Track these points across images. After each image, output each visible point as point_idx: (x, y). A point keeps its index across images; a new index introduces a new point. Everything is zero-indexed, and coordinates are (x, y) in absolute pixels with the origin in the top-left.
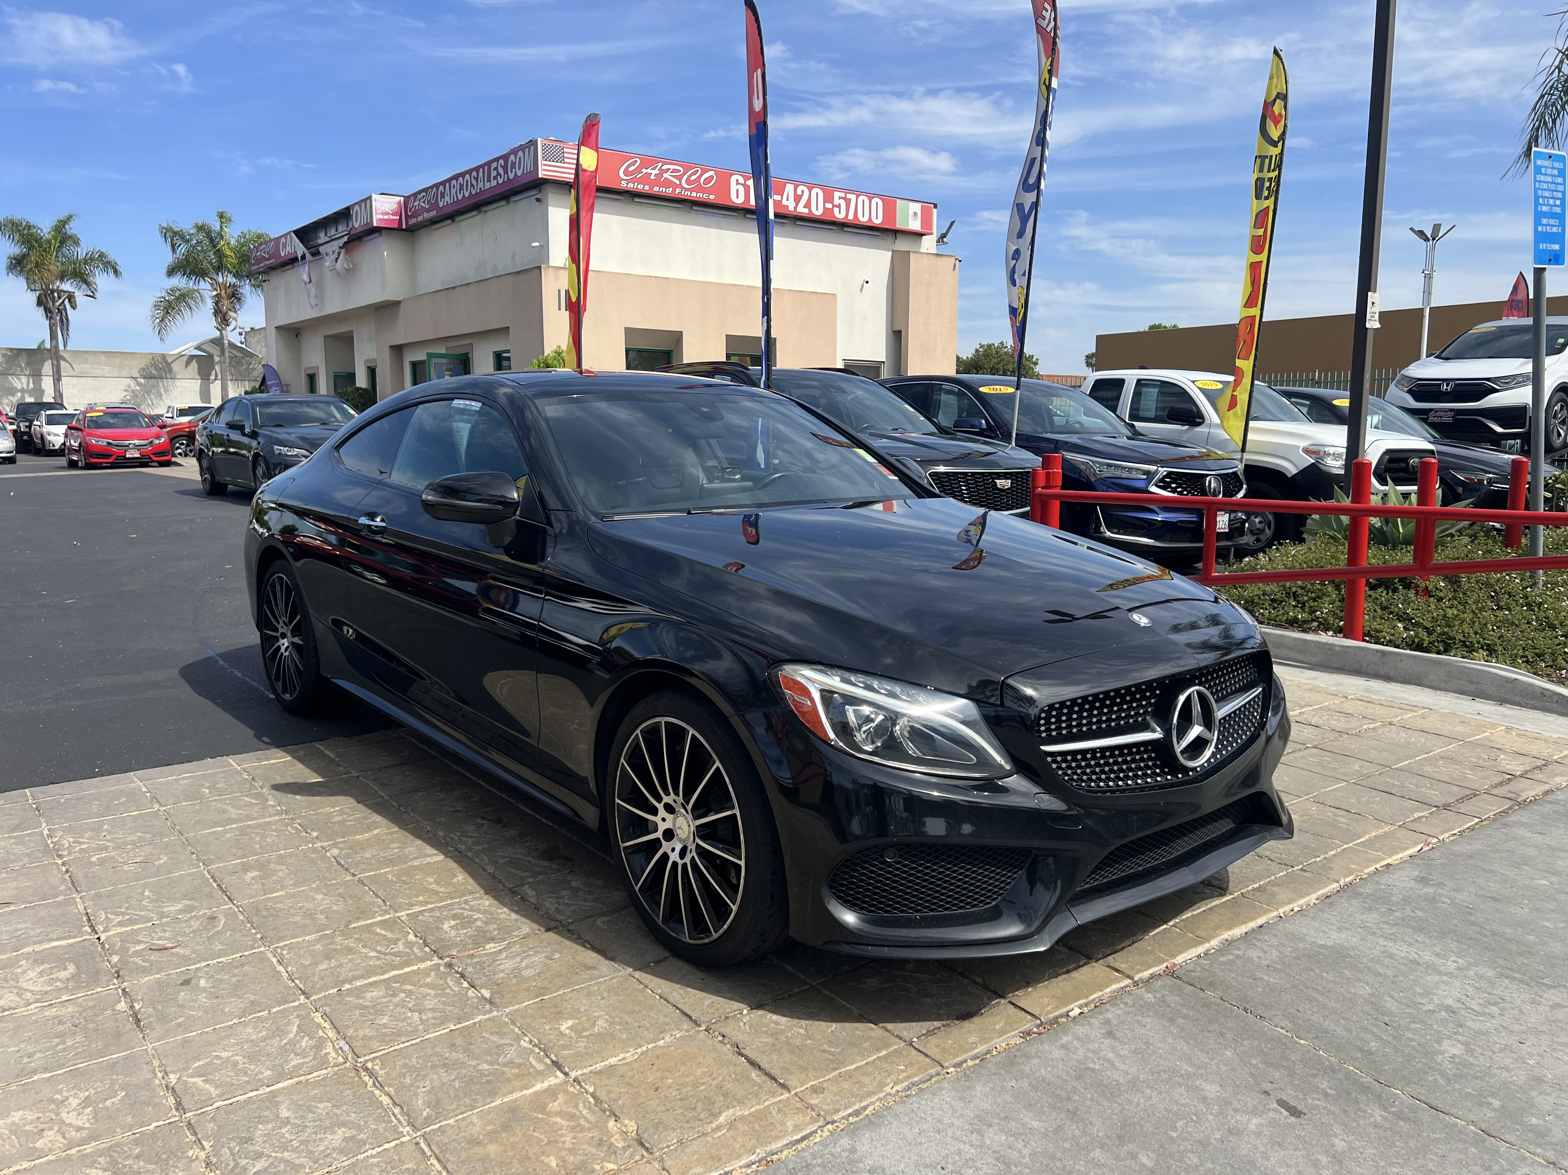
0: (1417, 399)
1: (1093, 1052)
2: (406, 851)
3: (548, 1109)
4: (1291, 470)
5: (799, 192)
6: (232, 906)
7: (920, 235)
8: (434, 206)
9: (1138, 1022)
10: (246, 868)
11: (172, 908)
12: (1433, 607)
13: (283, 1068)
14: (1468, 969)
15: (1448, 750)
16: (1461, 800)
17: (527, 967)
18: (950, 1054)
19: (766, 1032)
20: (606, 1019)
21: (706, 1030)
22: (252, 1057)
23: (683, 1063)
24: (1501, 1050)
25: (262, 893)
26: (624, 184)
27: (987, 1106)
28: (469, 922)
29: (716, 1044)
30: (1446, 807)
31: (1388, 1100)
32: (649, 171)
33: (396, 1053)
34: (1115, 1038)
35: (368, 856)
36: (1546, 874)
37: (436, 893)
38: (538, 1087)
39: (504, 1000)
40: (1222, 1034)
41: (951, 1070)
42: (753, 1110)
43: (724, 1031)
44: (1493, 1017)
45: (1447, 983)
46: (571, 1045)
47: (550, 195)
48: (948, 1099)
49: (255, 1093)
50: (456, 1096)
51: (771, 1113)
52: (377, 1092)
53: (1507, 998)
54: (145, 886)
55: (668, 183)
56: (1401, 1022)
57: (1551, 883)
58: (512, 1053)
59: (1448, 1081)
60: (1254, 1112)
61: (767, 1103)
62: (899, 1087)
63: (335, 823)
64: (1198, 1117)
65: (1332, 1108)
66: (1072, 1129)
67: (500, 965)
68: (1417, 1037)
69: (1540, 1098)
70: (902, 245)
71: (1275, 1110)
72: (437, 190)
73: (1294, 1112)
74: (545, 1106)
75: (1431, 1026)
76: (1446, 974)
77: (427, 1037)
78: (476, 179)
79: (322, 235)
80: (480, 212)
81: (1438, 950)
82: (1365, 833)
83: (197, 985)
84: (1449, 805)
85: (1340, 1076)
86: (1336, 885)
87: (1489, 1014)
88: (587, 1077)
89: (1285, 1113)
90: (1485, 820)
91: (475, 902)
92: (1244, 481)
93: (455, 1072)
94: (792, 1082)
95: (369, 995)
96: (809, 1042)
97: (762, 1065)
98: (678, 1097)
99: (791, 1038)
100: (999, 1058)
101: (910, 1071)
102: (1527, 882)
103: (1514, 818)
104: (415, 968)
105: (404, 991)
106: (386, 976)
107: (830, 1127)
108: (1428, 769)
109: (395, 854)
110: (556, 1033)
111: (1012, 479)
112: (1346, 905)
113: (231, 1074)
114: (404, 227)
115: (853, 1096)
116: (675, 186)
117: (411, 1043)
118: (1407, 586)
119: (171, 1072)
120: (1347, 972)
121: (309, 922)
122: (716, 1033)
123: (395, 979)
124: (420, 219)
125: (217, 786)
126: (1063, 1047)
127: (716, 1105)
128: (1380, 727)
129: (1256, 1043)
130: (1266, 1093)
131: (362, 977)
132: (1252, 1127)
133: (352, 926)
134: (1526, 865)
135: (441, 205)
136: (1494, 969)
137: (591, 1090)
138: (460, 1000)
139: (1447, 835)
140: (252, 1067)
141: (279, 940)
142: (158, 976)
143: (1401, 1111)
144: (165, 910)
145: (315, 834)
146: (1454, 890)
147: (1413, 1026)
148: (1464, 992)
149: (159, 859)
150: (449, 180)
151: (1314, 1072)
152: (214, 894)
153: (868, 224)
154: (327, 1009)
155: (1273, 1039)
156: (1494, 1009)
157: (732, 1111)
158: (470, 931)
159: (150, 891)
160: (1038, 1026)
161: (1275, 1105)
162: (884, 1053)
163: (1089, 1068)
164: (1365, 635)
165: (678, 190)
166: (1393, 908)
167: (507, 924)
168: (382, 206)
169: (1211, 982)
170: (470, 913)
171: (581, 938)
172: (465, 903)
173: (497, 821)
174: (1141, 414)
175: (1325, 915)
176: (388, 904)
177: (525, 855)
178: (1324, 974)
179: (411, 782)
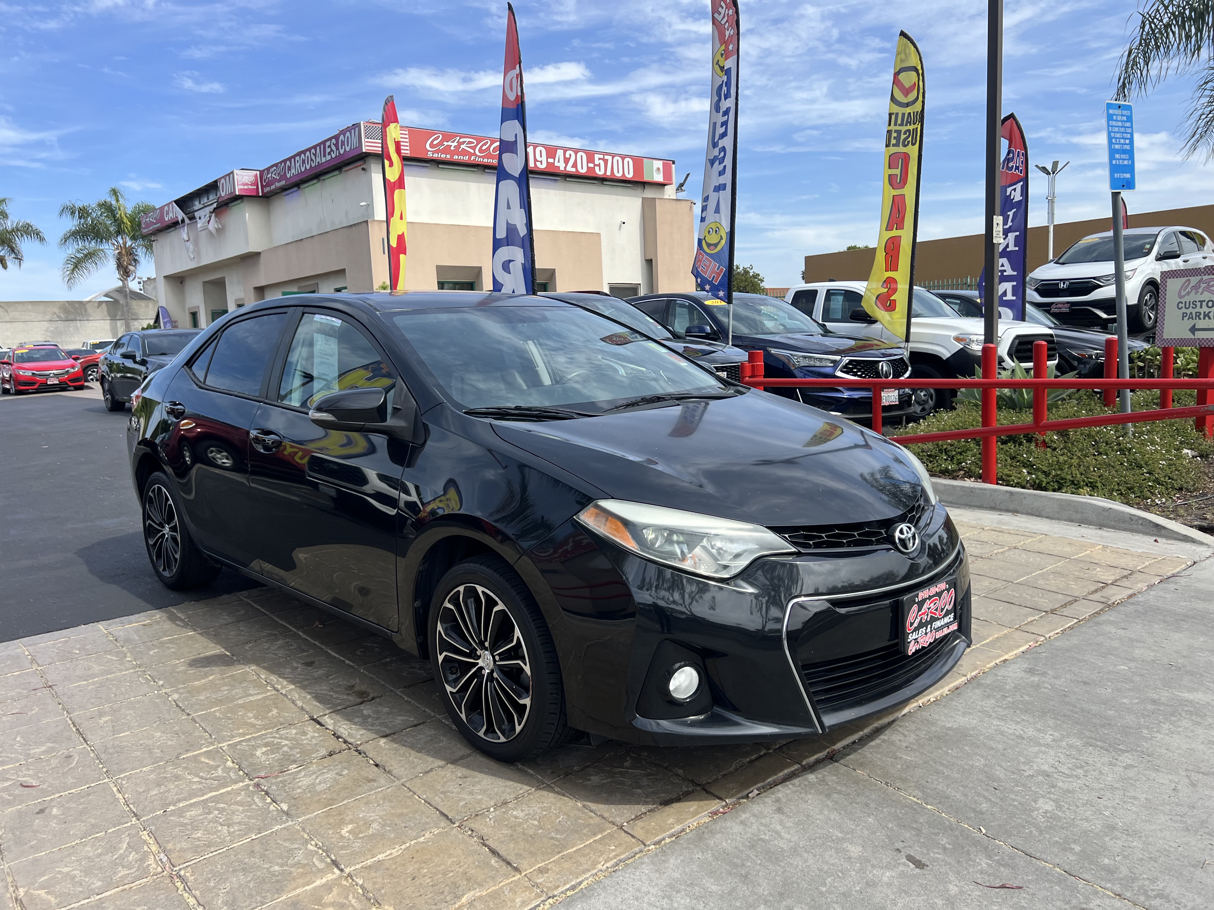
0: (1042, 295)
1: (765, 826)
2: (234, 692)
3: (323, 901)
4: (945, 354)
5: (567, 156)
6: (86, 746)
7: (662, 185)
8: (283, 177)
9: (802, 799)
10: (101, 714)
11: (37, 750)
12: (1049, 455)
13: (112, 879)
14: (1061, 740)
15: (1057, 567)
16: (1065, 606)
17: (320, 783)
18: (652, 834)
19: (506, 825)
20: (379, 823)
21: (459, 826)
22: (87, 872)
23: (437, 855)
24: (1084, 805)
25: (112, 734)
26: (430, 155)
27: (677, 875)
28: (278, 748)
29: (465, 837)
30: (1053, 611)
31: (993, 850)
32: (449, 143)
33: (205, 861)
34: (783, 813)
35: (202, 698)
36: (1126, 661)
37: (254, 726)
38: (318, 883)
39: (299, 811)
40: (867, 805)
41: (653, 847)
42: (489, 890)
43: (473, 826)
44: (1079, 778)
45: (1044, 753)
46: (348, 846)
47: (372, 165)
48: (647, 871)
49: (87, 901)
50: (249, 895)
51: (503, 892)
52: (186, 895)
53: (1091, 762)
54: (18, 733)
55: (465, 153)
56: (1007, 786)
57: (1129, 668)
58: (299, 856)
59: (1041, 832)
60: (888, 867)
61: (501, 884)
62: (609, 865)
63: (178, 672)
64: (843, 874)
65: (949, 860)
66: (743, 890)
67: (298, 782)
68: (1019, 798)
69: (1112, 842)
70: (649, 193)
71: (904, 864)
72: (285, 164)
73: (919, 864)
74: (322, 898)
75: (1030, 788)
76: (1044, 745)
77: (232, 846)
78: (315, 155)
79: (197, 203)
80: (319, 180)
81: (1039, 726)
82: (989, 636)
83: (50, 813)
84: (1055, 610)
85: (957, 833)
86: (964, 679)
87: (1076, 776)
88: (358, 872)
89: (912, 866)
90: (1082, 620)
91: (285, 731)
92: (909, 364)
93: (251, 875)
94: (523, 864)
95: (188, 814)
96: (541, 831)
97: (501, 853)
98: (430, 884)
99: (526, 829)
100: (690, 835)
101: (619, 851)
102: (1111, 668)
103: (1104, 617)
104: (229, 789)
105: (217, 809)
106: (205, 797)
107: (551, 901)
108: (1041, 582)
109: (224, 695)
110: (337, 836)
111: (727, 372)
112: (971, 694)
113: (69, 886)
114: (260, 194)
115: (571, 874)
116: (471, 155)
117: (218, 852)
118: (1029, 441)
119: (20, 887)
120: (967, 748)
121: (147, 756)
122: (467, 829)
123: (213, 799)
124: (273, 187)
125: (87, 647)
126: (742, 823)
127: (460, 889)
128: (1006, 551)
129: (893, 810)
130: (898, 850)
131: (185, 799)
132: (885, 879)
133: (182, 757)
134: (1111, 654)
135: (289, 176)
136: (1082, 740)
137: (361, 882)
138: (263, 813)
139: (1052, 634)
140: (87, 879)
141: (121, 771)
142: (20, 807)
143: (1003, 859)
144: (32, 752)
145: (161, 683)
146: (1054, 678)
147: (1017, 789)
148: (1057, 759)
149: (32, 710)
150: (294, 157)
151: (936, 831)
152: (73, 737)
153: (622, 178)
154: (153, 828)
155: (906, 806)
156: (1080, 771)
157: (472, 892)
158: (277, 756)
159: (22, 737)
160: (723, 807)
161: (905, 860)
162: (599, 836)
163: (760, 839)
164: (998, 479)
165: (473, 158)
166: (1007, 695)
167: (308, 748)
168: (242, 178)
169: (862, 763)
170: (279, 740)
171: (367, 757)
172: (276, 733)
173: (309, 664)
174: (831, 317)
175: (954, 703)
176: (213, 737)
177: (329, 691)
178: (950, 751)
179: (244, 635)
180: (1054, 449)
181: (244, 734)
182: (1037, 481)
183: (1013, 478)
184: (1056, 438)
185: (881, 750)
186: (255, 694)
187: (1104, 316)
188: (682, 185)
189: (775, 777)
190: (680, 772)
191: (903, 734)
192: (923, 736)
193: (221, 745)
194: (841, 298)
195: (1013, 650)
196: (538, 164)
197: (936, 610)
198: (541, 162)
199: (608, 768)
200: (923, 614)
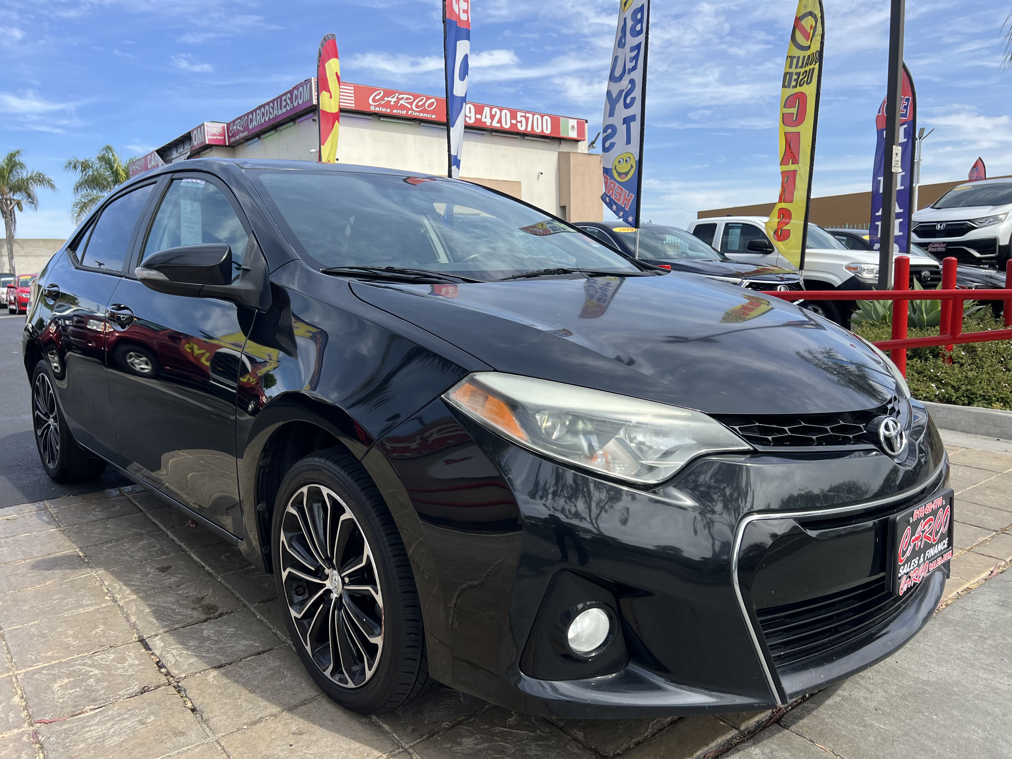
0: (921, 236)
2: (65, 601)
4: (838, 282)
5: (493, 113)
7: (576, 141)
8: (246, 128)
12: (957, 370)
17: (113, 735)
26: (372, 108)
30: (1004, 531)
32: (390, 99)
35: (26, 608)
37: (68, 647)
55: (403, 107)
63: (16, 575)
70: (565, 148)
72: (248, 117)
78: (273, 108)
79: (175, 153)
80: (276, 131)
84: (1005, 529)
91: (102, 656)
108: (978, 497)
109: (52, 606)
114: (227, 144)
116: (408, 109)
118: (936, 356)
124: (237, 138)
135: (251, 128)
150: (255, 110)
153: (541, 134)
158: (77, 691)
165: (410, 112)
166: (985, 636)
167: (120, 681)
168: (212, 130)
169: (821, 732)
170: (88, 669)
171: (186, 697)
172: (90, 658)
173: (164, 570)
174: (729, 248)
175: (922, 645)
176: (14, 660)
177: (174, 603)
178: (935, 717)
179: (108, 534)
180: (962, 365)
181: (52, 658)
182: (947, 396)
183: (920, 392)
184: (964, 354)
185: (843, 713)
186: (88, 605)
187: (977, 255)
188: (593, 143)
189: (706, 749)
190: (580, 735)
191: (868, 689)
192: (894, 693)
193: (18, 672)
194: (738, 231)
195: (975, 577)
196: (467, 119)
197: (931, 534)
198: (470, 117)
199: (486, 727)
200: (917, 539)
